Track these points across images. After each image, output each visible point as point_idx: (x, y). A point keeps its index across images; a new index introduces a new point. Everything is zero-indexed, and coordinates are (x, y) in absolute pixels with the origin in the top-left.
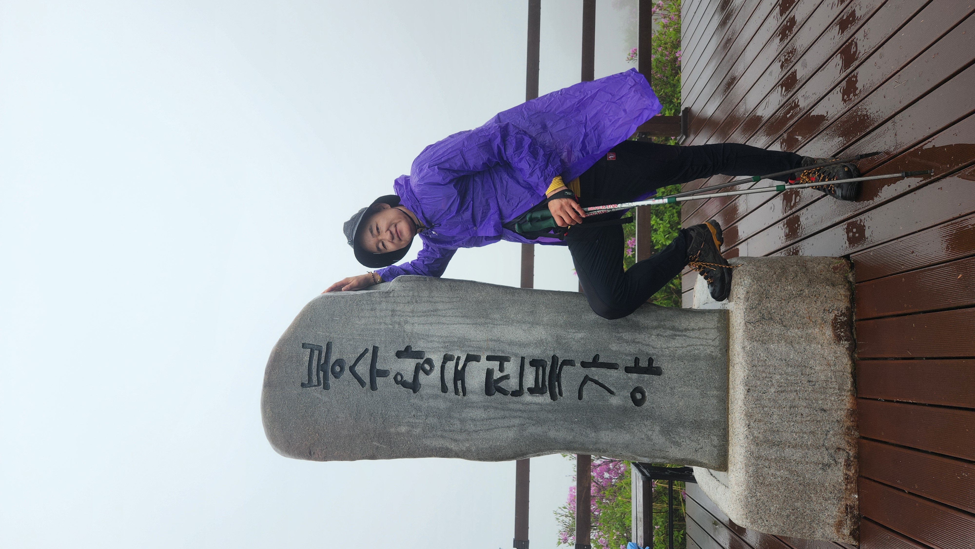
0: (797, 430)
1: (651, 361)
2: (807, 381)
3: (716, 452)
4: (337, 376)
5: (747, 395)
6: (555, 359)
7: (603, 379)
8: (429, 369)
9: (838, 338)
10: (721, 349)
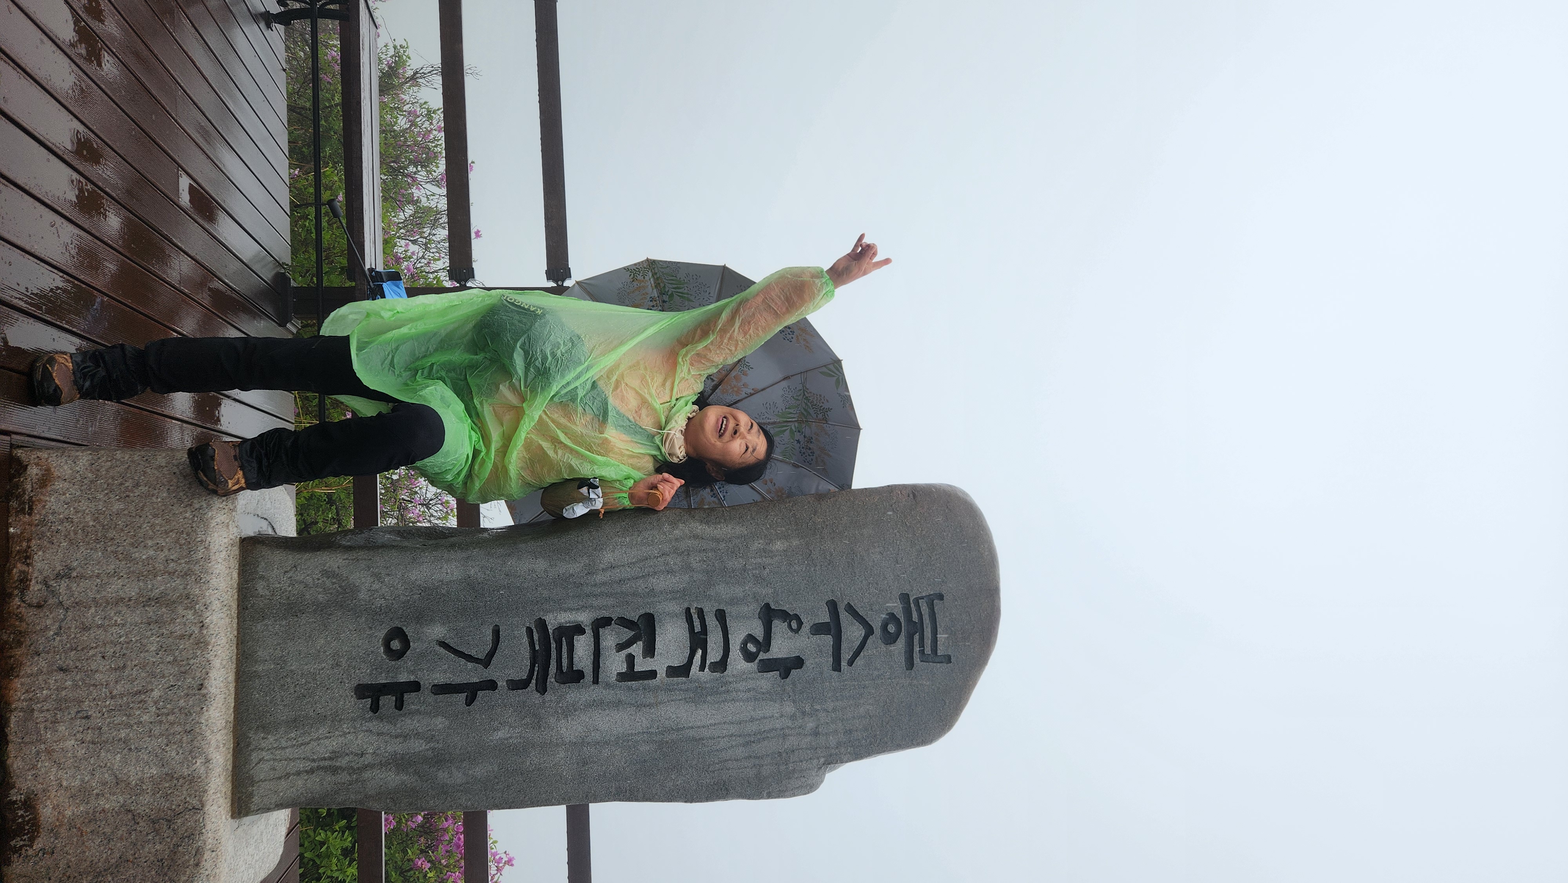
0: (114, 630)
1: (375, 708)
2: (92, 718)
3: (261, 570)
4: (892, 617)
5: (204, 679)
6: (542, 689)
7: (458, 665)
8: (749, 645)
9: (29, 804)
10: (248, 746)
